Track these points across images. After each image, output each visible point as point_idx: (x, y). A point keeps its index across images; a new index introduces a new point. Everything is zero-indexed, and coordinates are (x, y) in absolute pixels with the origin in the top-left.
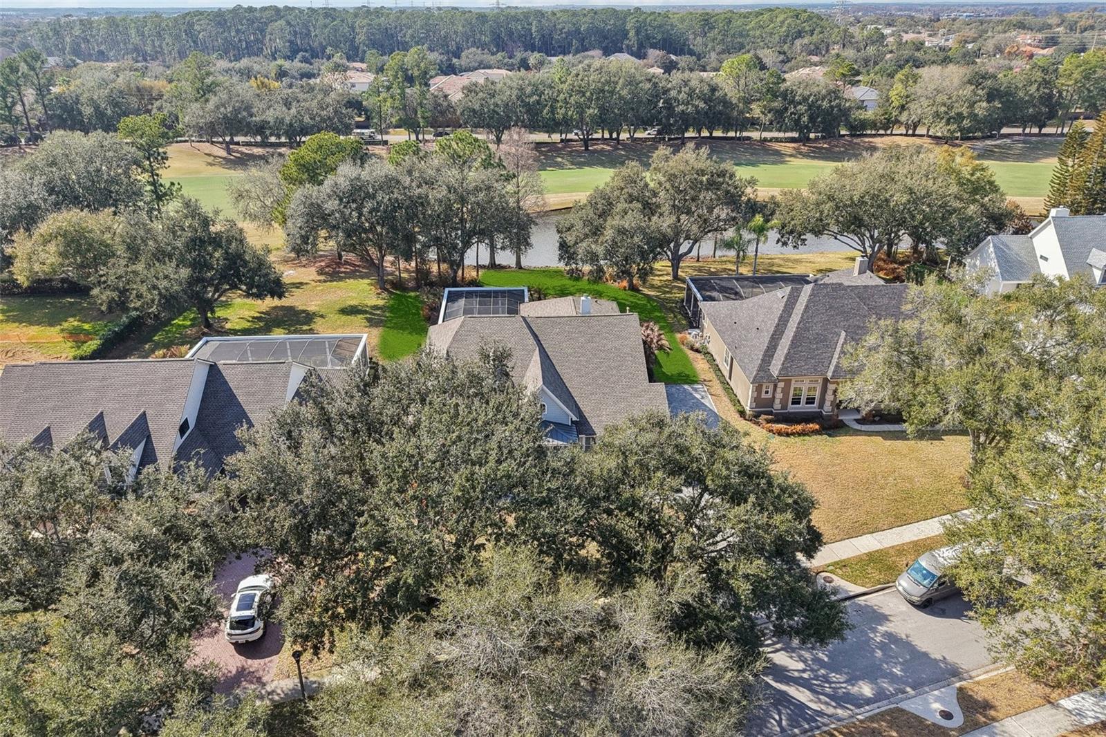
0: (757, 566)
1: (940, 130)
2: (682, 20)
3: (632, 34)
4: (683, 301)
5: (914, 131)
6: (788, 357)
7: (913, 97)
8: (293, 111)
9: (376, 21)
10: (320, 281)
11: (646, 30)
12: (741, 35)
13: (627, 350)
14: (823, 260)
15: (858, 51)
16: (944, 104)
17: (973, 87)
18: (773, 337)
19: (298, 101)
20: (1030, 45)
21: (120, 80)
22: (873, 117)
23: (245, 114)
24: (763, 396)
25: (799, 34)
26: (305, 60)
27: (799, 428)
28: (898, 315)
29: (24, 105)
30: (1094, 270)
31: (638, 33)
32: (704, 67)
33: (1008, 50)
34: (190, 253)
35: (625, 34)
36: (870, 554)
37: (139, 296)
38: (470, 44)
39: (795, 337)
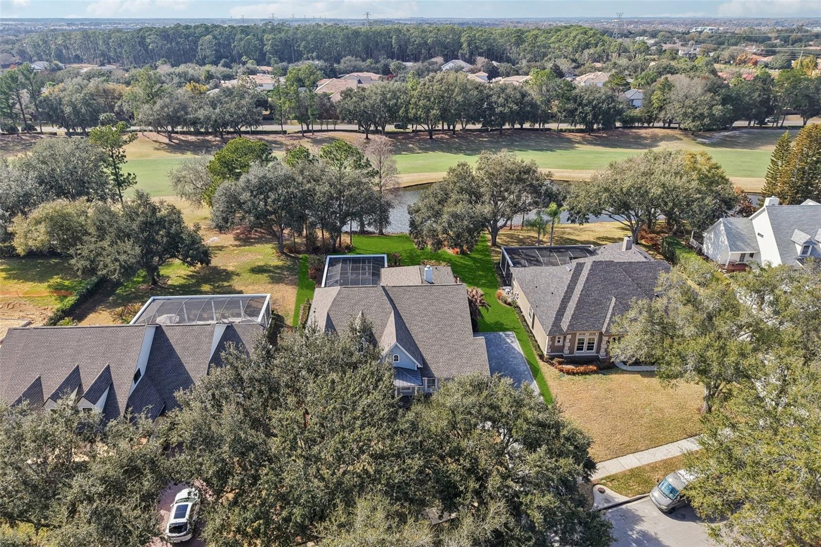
0: (547, 500)
1: (688, 124)
2: (502, 36)
3: (465, 45)
4: (499, 263)
5: (669, 125)
6: (574, 317)
7: (668, 101)
8: (217, 110)
9: (279, 36)
10: (236, 246)
11: (475, 43)
12: (545, 47)
13: (457, 312)
14: (602, 230)
15: (630, 60)
16: (690, 107)
17: (712, 94)
18: (563, 301)
19: (221, 103)
20: (755, 54)
21: (91, 85)
22: (639, 115)
23: (182, 113)
24: (556, 344)
25: (587, 46)
26: (226, 65)
27: (582, 368)
28: (652, 296)
29: (21, 105)
30: (797, 245)
31: (469, 45)
32: (517, 71)
33: (739, 58)
34: (143, 233)
35: (460, 46)
36: (632, 470)
37: (106, 266)
38: (347, 53)
39: (579, 301)
